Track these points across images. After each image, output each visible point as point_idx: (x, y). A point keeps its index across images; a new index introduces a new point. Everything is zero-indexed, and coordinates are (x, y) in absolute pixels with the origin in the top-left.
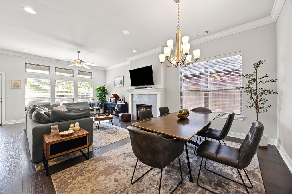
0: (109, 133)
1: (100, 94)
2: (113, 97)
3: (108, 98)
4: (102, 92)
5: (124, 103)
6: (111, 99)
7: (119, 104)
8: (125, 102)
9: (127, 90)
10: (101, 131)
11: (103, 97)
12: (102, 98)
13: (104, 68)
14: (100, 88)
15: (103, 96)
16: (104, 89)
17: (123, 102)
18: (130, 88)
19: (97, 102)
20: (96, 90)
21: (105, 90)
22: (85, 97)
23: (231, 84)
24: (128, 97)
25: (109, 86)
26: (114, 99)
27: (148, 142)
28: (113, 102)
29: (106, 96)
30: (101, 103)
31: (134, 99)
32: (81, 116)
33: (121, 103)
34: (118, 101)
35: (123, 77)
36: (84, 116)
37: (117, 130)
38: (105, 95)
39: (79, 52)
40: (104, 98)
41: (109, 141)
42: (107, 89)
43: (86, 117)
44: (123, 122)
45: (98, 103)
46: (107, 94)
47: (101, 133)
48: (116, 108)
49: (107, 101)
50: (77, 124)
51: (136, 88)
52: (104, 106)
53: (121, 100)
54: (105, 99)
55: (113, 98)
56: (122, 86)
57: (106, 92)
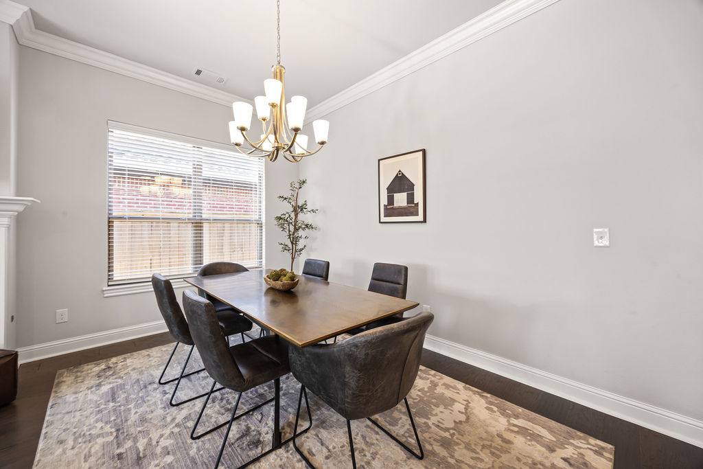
23: (170, 205)
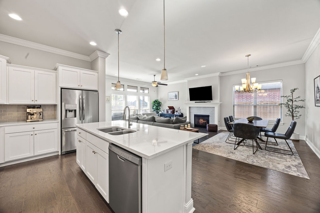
2: (170, 109)
3: (165, 110)
6: (167, 110)
9: (185, 104)
12: (158, 109)
16: (159, 102)
18: (187, 102)
20: (152, 103)
24: (185, 109)
25: (161, 99)
33: (178, 113)
34: (175, 112)
39: (155, 76)
42: (161, 102)
51: (195, 102)
57: (161, 105)
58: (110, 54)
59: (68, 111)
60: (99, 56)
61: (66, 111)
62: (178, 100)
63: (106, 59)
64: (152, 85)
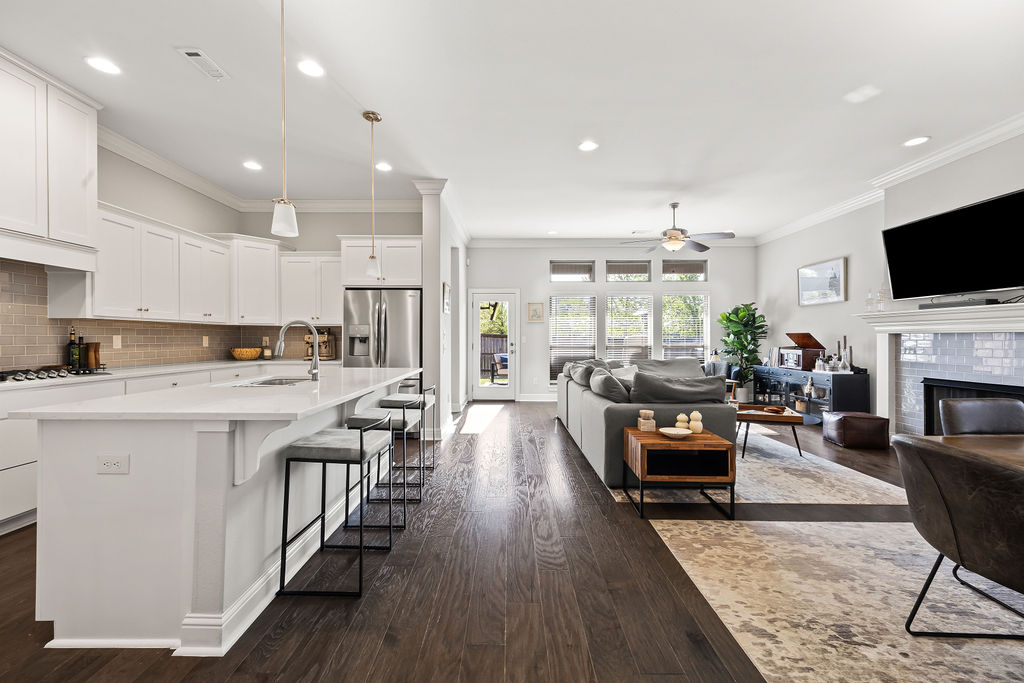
0: (786, 470)
1: (735, 335)
2: (793, 344)
3: (770, 351)
4: (746, 325)
5: (848, 372)
6: (782, 351)
7: (822, 372)
8: (853, 368)
9: (865, 318)
10: (755, 460)
11: (749, 344)
12: (744, 348)
13: (753, 238)
14: (736, 311)
15: (747, 340)
16: (754, 315)
17: (844, 368)
18: (881, 307)
19: (724, 364)
20: (720, 321)
21: (758, 320)
22: (681, 344)
24: (872, 347)
25: (771, 303)
26: (800, 352)
27: (990, 493)
28: (791, 364)
29: (760, 341)
30: (741, 366)
31: (906, 357)
32: (704, 397)
33: (833, 369)
34: (819, 363)
35: (846, 261)
36: (709, 397)
37: (821, 468)
38: (754, 339)
39: (674, 206)
40: (751, 347)
41: (795, 496)
42: (762, 316)
43: (714, 401)
44: (848, 446)
45: (729, 368)
46: (763, 332)
47: (758, 466)
48: (806, 389)
49: (765, 360)
50: (696, 415)
51: (922, 307)
52: (752, 377)
53: (835, 358)
54: (757, 351)
55: (795, 348)
56: (842, 297)
57: (761, 327)
58: (446, 180)
59: (357, 342)
60: (422, 192)
61: (352, 340)
62: (846, 299)
63: (442, 195)
64: (664, 245)
